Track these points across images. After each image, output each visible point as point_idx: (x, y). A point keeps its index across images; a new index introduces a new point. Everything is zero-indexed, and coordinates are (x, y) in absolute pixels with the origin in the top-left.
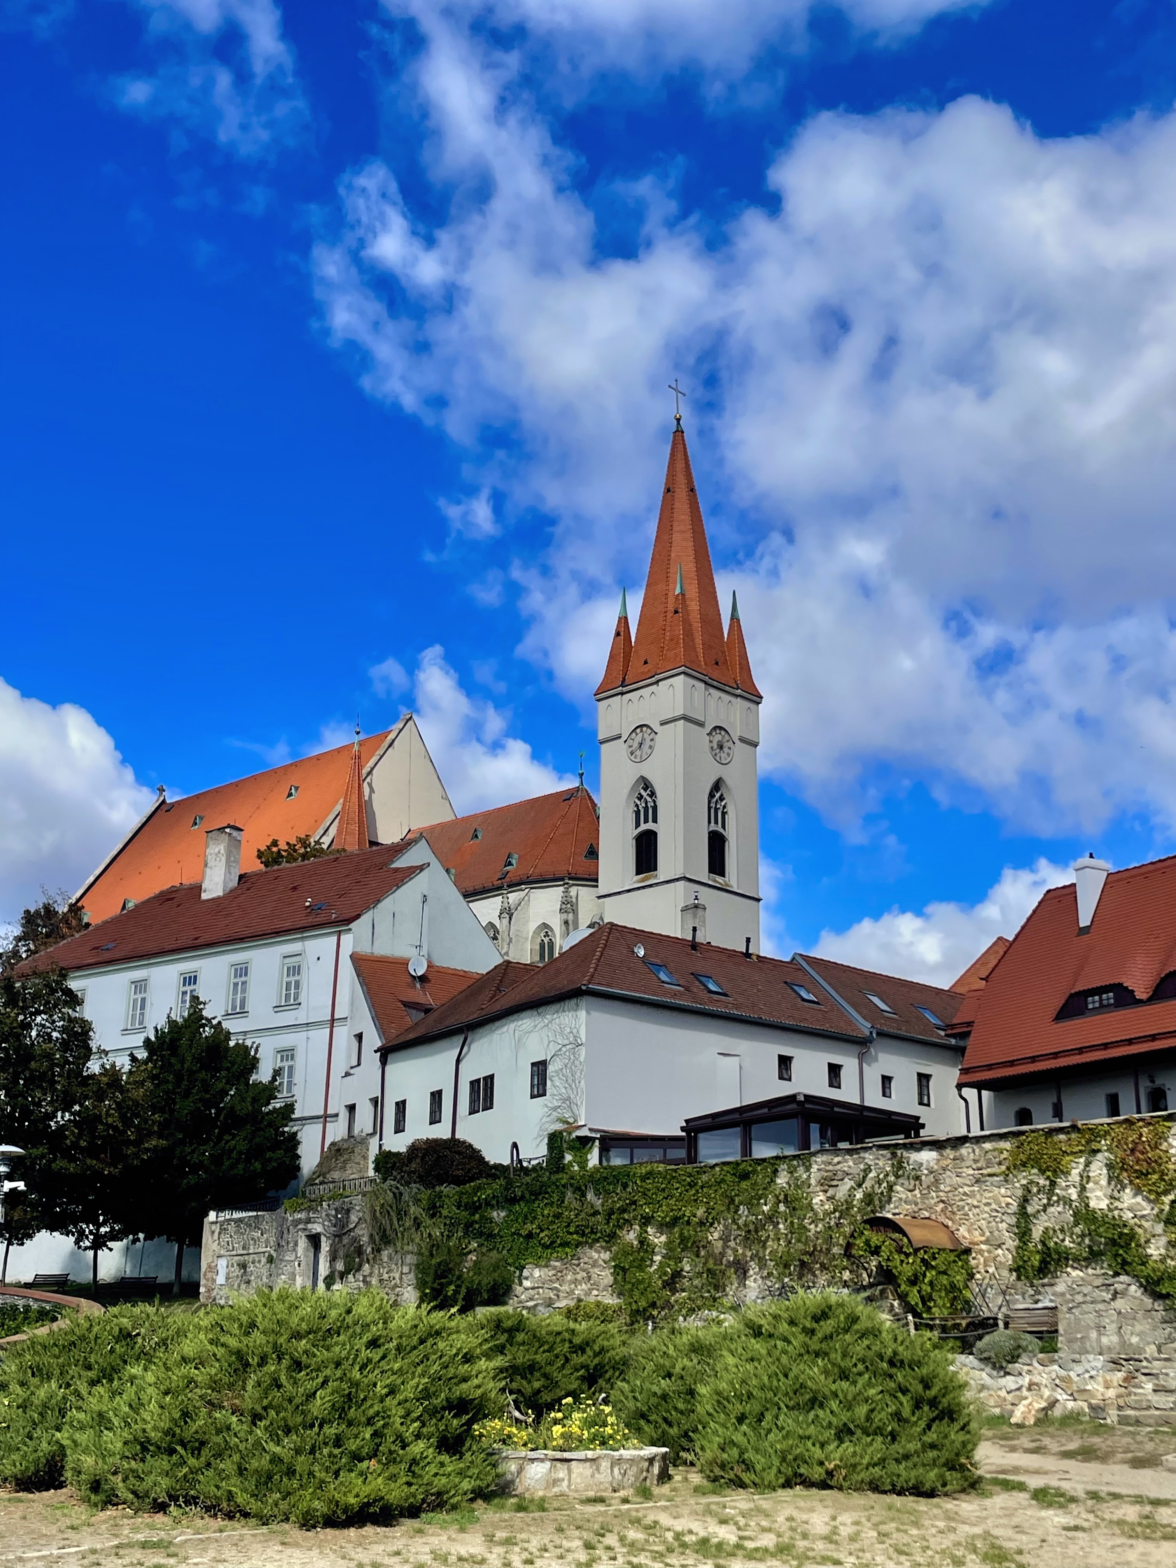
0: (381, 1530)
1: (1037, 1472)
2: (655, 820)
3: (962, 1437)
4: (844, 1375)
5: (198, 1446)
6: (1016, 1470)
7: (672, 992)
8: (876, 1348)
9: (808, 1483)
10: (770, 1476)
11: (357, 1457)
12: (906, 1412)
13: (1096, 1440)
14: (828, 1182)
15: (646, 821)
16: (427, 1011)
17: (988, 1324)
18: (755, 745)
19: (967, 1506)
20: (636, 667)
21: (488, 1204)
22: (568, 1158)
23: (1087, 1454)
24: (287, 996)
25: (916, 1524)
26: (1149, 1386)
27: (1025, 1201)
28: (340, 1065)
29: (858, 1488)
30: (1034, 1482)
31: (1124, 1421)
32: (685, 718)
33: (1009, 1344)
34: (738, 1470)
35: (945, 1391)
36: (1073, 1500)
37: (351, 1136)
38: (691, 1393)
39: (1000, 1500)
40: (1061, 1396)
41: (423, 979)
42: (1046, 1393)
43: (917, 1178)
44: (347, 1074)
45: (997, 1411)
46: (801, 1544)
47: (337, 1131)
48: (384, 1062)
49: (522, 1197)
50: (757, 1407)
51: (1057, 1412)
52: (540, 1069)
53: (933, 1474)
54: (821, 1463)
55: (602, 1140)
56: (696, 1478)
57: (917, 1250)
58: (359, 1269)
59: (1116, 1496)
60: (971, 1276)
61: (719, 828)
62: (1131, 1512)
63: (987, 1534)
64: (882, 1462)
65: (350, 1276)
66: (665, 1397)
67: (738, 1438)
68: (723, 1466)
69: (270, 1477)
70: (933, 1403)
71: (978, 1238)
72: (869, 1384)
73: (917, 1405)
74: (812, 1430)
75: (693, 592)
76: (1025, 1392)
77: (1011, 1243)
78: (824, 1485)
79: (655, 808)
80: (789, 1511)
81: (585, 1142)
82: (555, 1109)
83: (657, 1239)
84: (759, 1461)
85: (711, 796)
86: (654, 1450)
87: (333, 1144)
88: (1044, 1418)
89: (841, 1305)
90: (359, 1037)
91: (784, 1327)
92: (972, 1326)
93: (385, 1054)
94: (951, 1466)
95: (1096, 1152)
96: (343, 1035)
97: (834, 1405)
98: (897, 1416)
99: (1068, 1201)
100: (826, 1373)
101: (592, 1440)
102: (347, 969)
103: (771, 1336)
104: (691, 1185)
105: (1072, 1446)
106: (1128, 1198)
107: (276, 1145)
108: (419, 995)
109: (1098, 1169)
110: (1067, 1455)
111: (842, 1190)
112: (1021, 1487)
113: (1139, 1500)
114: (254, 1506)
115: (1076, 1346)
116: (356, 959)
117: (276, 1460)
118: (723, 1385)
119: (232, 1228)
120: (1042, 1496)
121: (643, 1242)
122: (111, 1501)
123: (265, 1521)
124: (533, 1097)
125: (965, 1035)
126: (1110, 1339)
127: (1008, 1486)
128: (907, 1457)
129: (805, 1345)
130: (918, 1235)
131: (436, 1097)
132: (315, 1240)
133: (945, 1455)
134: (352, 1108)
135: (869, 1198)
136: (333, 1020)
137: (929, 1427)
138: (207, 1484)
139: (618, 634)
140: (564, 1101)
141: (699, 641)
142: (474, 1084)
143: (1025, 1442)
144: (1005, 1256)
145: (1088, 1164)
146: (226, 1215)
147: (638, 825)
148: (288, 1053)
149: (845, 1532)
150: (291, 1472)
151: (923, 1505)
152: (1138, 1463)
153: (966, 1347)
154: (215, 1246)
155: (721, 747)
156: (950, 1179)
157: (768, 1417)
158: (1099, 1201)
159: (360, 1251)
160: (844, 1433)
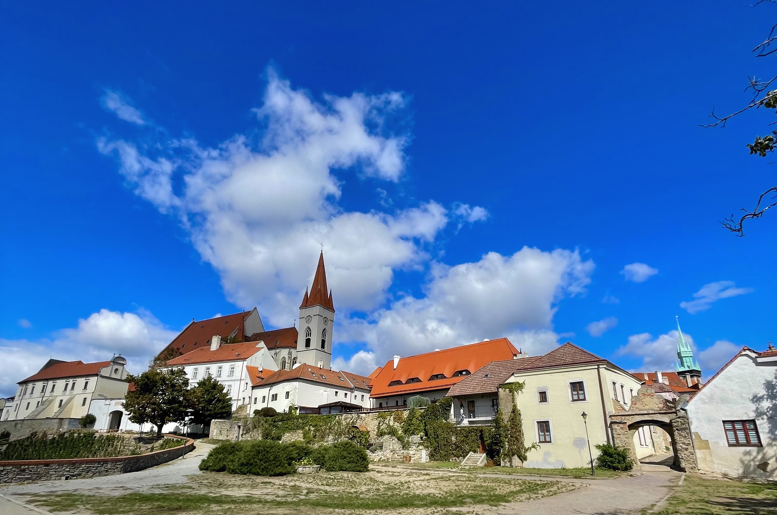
0: (282, 477)
1: (378, 469)
2: (310, 336)
3: (367, 463)
4: (349, 454)
5: (251, 464)
6: (374, 468)
7: (315, 379)
8: (355, 449)
9: (343, 470)
10: (337, 469)
11: (277, 466)
12: (359, 459)
13: (387, 464)
14: (345, 419)
15: (308, 336)
16: (263, 379)
17: (372, 445)
18: (333, 321)
19: (367, 473)
20: (309, 303)
21: (278, 421)
22: (293, 411)
23: (385, 466)
24: (231, 374)
25: (360, 475)
26: (396, 455)
27: (379, 424)
28: (242, 389)
29: (351, 471)
30: (377, 470)
31: (392, 461)
32: (318, 315)
33: (375, 448)
34: (332, 469)
35: (365, 456)
36: (383, 472)
37: (243, 404)
38: (324, 457)
39: (372, 472)
40: (382, 457)
41: (261, 372)
42: (380, 456)
43: (362, 419)
44: (243, 391)
45: (372, 459)
46: (344, 478)
47: (240, 403)
48: (252, 389)
49: (286, 420)
50: (335, 459)
51: (382, 459)
52: (288, 393)
53: (362, 469)
54: (345, 467)
55: (300, 408)
56: (325, 470)
57: (360, 432)
58: (249, 432)
59: (389, 472)
60: (369, 436)
61: (324, 339)
62: (391, 474)
63: (370, 477)
64: (355, 467)
65: (247, 434)
66: (319, 457)
67: (332, 464)
68: (330, 468)
69: (264, 469)
70: (363, 458)
71: (371, 429)
72: (353, 455)
73: (360, 458)
74: (344, 462)
75: (322, 288)
76: (377, 456)
77: (377, 431)
78: (345, 470)
79: (310, 334)
80: (341, 474)
81: (297, 408)
82: (290, 401)
83: (312, 429)
84: (335, 467)
85: (323, 332)
86: (318, 466)
87: (240, 406)
88: (379, 460)
89: (350, 442)
90: (247, 384)
91: (340, 446)
92: (369, 445)
93: (253, 388)
94: (365, 467)
95: (392, 415)
96: (243, 383)
97: (348, 458)
98: (357, 460)
99: (386, 424)
100: (347, 453)
101: (308, 464)
102: (245, 369)
103: (338, 447)
104: (320, 419)
105: (384, 465)
106: (396, 424)
107: (228, 406)
108: (260, 375)
109: (392, 418)
110: (382, 466)
111: (348, 421)
112: (375, 471)
113: (392, 472)
114: (261, 473)
115: (386, 448)
116: (247, 367)
117: (265, 467)
118: (330, 456)
119: (218, 423)
120: (378, 472)
121: (309, 429)
122: (236, 473)
123: (263, 475)
124: (286, 398)
125: (371, 388)
126: (391, 447)
127: (373, 471)
128: (358, 466)
129: (344, 449)
130: (361, 429)
131: (264, 397)
132: (239, 427)
133: (364, 466)
134: (244, 398)
135: (353, 422)
136: (241, 379)
137: (362, 462)
138: (253, 470)
139: (305, 295)
140: (293, 400)
141: (323, 299)
142: (273, 395)
143: (376, 464)
144: (375, 433)
145: (390, 417)
146: (216, 420)
147: (306, 337)
148: (230, 386)
149: (350, 477)
150: (267, 468)
151: (360, 473)
152: (393, 467)
153: (368, 449)
154: (213, 427)
155: (326, 321)
156: (367, 419)
157: (337, 460)
158: (391, 423)
159: (249, 429)
160: (349, 462)
